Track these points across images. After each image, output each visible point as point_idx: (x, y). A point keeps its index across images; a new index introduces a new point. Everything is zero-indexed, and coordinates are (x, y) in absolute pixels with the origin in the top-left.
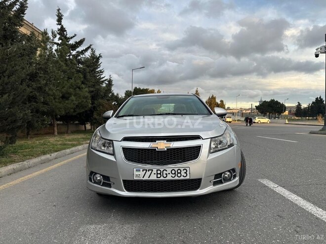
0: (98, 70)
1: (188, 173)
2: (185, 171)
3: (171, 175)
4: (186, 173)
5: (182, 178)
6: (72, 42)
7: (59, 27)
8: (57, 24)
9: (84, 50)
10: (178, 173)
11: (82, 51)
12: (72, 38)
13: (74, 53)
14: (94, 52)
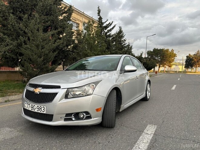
0: (123, 39)
1: (45, 109)
2: (44, 108)
3: (37, 109)
4: (44, 109)
5: (42, 112)
6: (105, 25)
7: (99, 17)
8: (98, 16)
9: (111, 29)
10: (40, 109)
11: (110, 29)
12: (105, 22)
13: (106, 31)
14: (121, 29)
